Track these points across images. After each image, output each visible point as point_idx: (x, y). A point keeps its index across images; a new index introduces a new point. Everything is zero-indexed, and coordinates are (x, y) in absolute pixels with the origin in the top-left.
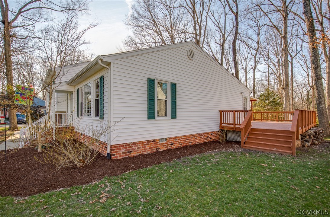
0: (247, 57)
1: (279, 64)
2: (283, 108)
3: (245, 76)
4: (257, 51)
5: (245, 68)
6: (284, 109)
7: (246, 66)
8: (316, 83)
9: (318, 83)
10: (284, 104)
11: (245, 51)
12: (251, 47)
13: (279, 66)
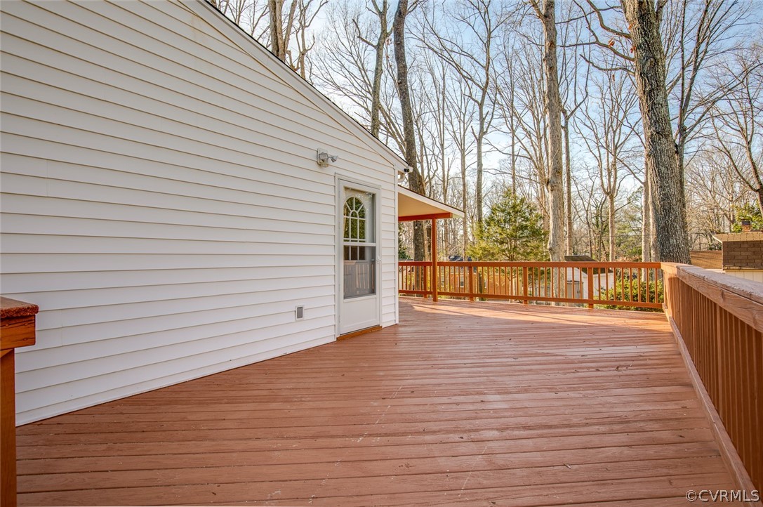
0: (463, 111)
1: (538, 132)
2: (548, 247)
3: (459, 162)
4: (484, 91)
5: (459, 140)
6: (550, 249)
7: (462, 134)
8: (655, 150)
9: (662, 151)
10: (551, 234)
11: (459, 93)
12: (471, 79)
13: (539, 138)
